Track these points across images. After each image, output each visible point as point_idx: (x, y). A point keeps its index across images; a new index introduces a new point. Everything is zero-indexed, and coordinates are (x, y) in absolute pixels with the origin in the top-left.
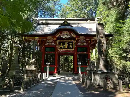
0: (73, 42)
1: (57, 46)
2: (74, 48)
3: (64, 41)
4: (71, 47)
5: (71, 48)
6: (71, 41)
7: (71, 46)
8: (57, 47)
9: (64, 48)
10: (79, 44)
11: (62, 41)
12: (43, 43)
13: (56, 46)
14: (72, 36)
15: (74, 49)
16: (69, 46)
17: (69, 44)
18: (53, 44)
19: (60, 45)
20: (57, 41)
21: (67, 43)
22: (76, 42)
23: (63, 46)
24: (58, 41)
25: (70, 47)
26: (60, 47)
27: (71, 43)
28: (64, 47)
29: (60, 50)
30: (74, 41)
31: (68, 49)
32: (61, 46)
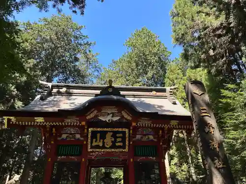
0: (124, 133)
1: (87, 141)
2: (127, 147)
3: (105, 129)
4: (121, 144)
5: (119, 147)
6: (120, 130)
7: (119, 142)
8: (87, 144)
9: (104, 147)
10: (138, 137)
11: (98, 129)
12: (52, 134)
13: (85, 143)
14: (123, 117)
15: (126, 150)
16: (115, 141)
17: (116, 138)
18: (78, 136)
19: (94, 140)
20: (88, 130)
21: (111, 133)
22: (131, 131)
23: (102, 140)
24: (90, 130)
25: (117, 144)
26: (94, 144)
27: (121, 135)
28: (104, 143)
29: (93, 152)
30: (127, 130)
31: (113, 150)
32: (96, 141)
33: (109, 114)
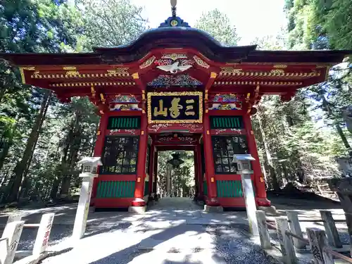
2: (201, 117)
3: (170, 94)
4: (193, 113)
5: (190, 117)
6: (191, 94)
7: (190, 110)
8: (147, 113)
9: (169, 117)
10: (215, 106)
11: (161, 94)
13: (144, 112)
15: (200, 121)
16: (185, 109)
17: (185, 105)
18: (136, 106)
19: (156, 108)
21: (179, 99)
22: (206, 96)
23: (166, 109)
24: (150, 94)
25: (187, 114)
26: (155, 115)
27: (192, 101)
28: (169, 112)
29: (155, 124)
30: (200, 94)
31: (182, 121)
32: (158, 110)
33: (173, 62)
